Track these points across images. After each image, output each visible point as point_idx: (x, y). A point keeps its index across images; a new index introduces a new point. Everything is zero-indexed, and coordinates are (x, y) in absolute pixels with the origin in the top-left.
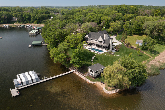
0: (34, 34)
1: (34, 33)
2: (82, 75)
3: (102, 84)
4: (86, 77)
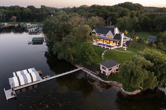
1: (34, 30)
2: (92, 73)
3: (119, 83)
4: (97, 76)
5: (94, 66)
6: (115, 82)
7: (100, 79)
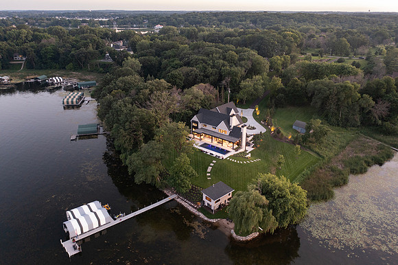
0: (75, 103)
1: (75, 100)
2: (191, 205)
3: (229, 223)
4: (198, 210)
5: (194, 193)
6: (224, 221)
7: (202, 215)
